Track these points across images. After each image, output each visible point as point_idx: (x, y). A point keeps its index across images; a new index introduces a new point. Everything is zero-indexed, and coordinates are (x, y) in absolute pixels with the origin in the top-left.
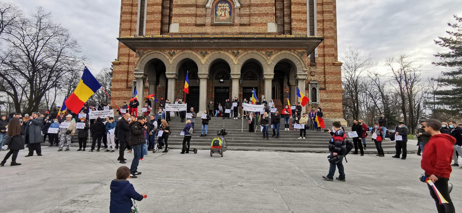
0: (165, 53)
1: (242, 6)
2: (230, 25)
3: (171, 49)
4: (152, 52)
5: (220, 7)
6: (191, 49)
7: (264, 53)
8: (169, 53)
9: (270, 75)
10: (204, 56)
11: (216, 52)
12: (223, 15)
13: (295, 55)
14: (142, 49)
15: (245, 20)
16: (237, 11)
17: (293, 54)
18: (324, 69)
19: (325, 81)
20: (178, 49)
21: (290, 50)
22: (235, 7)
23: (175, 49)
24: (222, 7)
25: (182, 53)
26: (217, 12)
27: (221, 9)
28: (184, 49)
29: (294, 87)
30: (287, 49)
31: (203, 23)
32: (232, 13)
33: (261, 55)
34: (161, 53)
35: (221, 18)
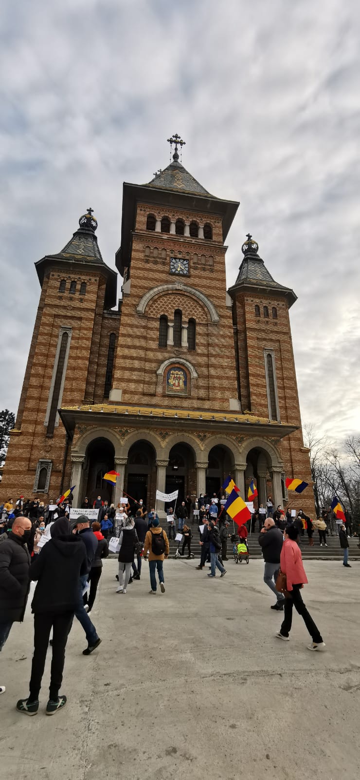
0: (115, 431)
1: (199, 376)
2: (186, 398)
3: (122, 427)
4: (98, 429)
5: (173, 374)
6: (148, 428)
7: (234, 438)
8: (120, 431)
9: (242, 465)
10: (164, 437)
11: (179, 434)
12: (177, 384)
13: (269, 443)
14: (84, 423)
15: (202, 393)
16: (193, 382)
17: (266, 441)
18: (291, 456)
19: (293, 471)
20: (132, 427)
21: (263, 437)
22: (192, 377)
23: (127, 427)
24: (176, 376)
25: (136, 432)
26: (170, 381)
27: (174, 377)
28: (140, 428)
29: (262, 479)
30: (259, 436)
31: (152, 392)
32: (188, 383)
33: (231, 440)
34: (110, 430)
35: (174, 388)
